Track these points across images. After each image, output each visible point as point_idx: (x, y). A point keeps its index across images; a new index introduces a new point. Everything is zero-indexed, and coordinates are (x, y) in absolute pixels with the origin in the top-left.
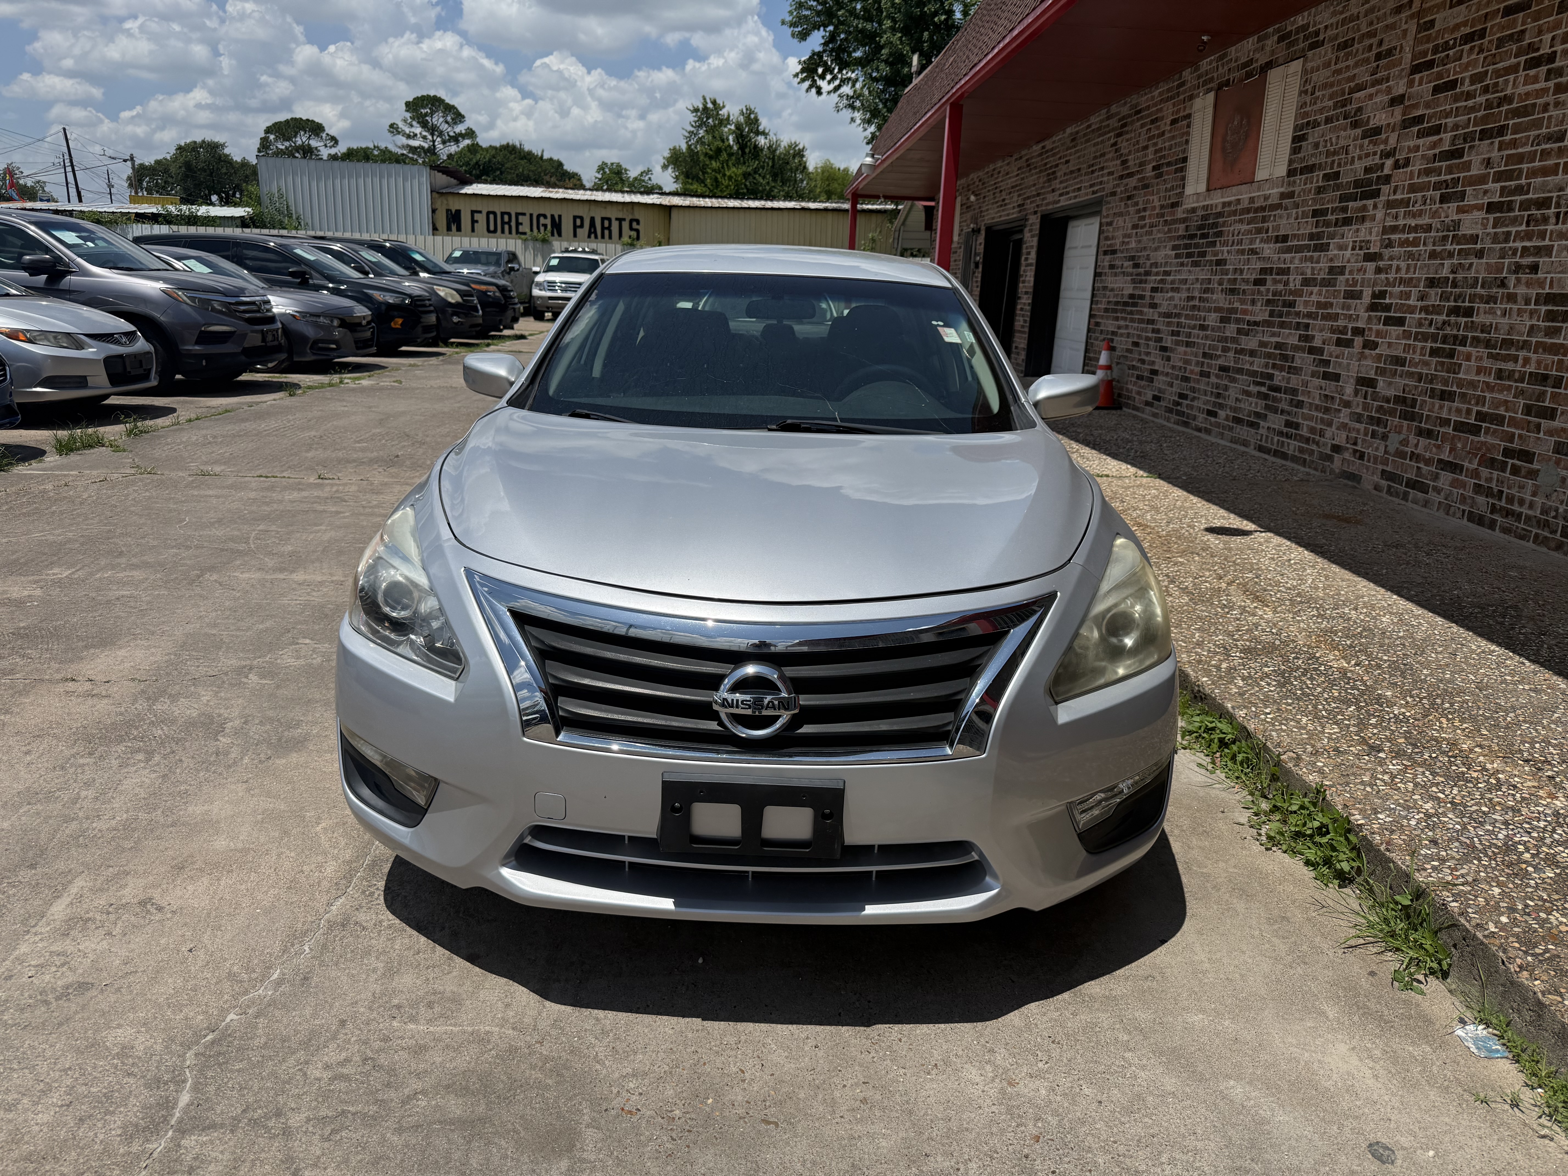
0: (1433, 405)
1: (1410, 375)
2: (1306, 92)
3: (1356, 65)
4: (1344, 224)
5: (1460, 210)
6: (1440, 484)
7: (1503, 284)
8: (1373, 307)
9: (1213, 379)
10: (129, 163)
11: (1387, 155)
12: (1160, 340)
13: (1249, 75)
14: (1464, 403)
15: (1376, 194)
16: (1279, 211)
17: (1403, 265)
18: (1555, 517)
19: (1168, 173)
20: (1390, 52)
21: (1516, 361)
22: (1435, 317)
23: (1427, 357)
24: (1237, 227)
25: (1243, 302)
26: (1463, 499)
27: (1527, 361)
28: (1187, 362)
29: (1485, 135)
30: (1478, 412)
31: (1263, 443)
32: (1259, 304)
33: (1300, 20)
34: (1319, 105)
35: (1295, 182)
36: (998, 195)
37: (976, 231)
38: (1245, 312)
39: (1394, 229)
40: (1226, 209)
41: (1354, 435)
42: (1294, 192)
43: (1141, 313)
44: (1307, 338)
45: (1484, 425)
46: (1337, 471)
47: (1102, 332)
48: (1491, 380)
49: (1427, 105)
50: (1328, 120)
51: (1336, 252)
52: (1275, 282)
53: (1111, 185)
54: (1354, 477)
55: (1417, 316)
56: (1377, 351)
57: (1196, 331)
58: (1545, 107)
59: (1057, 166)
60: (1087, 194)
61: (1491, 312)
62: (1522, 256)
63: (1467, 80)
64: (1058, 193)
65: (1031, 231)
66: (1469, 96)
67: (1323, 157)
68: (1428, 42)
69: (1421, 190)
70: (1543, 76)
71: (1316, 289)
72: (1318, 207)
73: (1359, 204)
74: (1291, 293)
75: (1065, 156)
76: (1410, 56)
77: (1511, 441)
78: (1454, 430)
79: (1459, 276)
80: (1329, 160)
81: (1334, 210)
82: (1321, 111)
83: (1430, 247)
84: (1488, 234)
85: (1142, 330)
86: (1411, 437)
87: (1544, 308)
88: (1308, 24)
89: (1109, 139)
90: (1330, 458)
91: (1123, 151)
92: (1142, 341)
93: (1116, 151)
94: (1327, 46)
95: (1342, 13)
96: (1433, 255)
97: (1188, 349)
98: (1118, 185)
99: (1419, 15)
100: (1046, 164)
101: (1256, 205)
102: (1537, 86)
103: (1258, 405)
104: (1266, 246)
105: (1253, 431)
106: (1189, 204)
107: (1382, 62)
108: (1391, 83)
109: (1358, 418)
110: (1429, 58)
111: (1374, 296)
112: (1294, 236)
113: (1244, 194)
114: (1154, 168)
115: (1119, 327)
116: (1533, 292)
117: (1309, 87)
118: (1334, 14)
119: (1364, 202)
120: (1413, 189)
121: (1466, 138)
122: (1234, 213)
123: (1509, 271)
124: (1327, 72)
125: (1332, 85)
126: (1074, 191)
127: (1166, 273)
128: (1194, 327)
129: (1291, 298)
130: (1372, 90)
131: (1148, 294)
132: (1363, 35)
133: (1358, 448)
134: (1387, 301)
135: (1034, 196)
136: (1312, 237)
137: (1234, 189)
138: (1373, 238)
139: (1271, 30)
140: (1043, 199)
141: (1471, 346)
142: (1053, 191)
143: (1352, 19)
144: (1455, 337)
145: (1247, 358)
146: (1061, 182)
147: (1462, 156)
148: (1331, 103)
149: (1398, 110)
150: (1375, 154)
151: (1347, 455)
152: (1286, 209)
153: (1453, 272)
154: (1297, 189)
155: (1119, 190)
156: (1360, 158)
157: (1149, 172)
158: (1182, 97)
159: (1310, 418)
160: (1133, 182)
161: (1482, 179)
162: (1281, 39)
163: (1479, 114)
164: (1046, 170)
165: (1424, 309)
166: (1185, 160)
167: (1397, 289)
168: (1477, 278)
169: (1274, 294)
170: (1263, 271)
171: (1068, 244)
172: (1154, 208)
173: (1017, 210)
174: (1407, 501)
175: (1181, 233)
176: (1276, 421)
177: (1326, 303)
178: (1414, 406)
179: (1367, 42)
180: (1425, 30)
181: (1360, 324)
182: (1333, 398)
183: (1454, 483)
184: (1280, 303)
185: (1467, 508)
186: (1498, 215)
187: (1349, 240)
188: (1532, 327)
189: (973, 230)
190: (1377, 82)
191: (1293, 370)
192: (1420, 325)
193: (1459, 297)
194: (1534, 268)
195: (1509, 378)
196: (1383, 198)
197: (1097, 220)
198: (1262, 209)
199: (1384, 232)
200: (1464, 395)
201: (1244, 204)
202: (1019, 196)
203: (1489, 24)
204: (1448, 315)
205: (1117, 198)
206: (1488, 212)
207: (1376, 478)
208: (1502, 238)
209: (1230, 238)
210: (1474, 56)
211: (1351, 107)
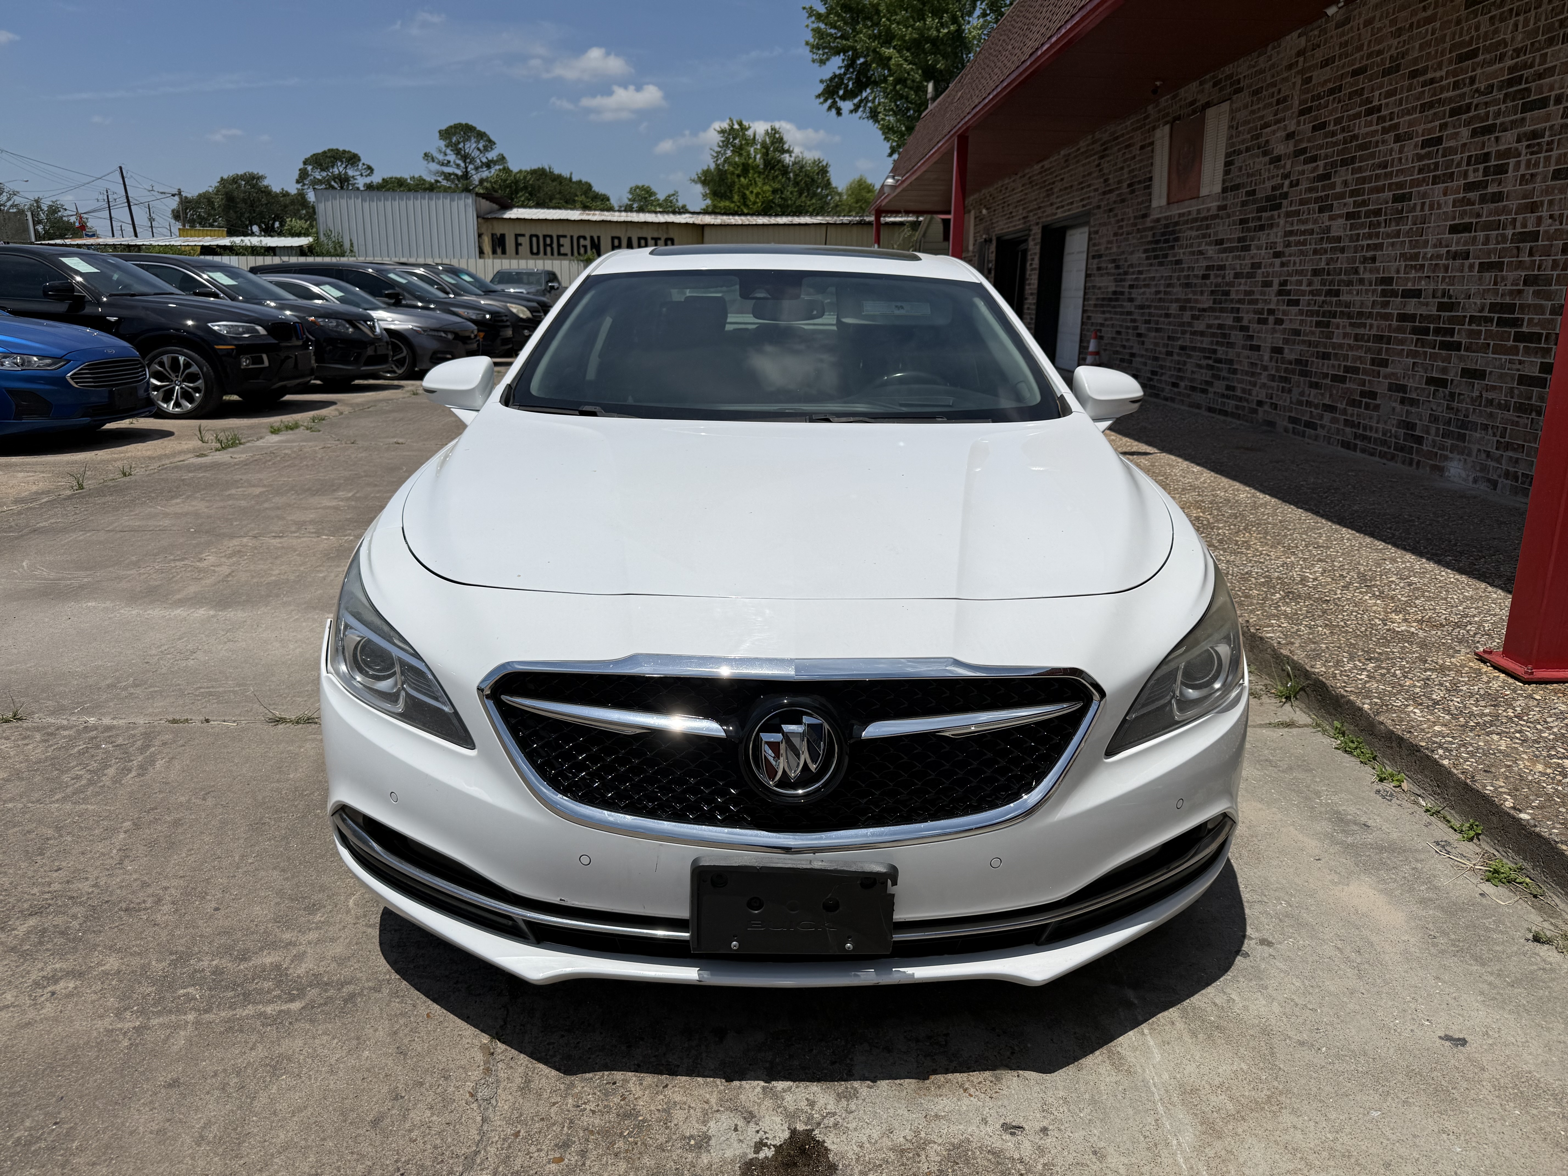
0: (1318, 363)
1: (1304, 342)
2: (1232, 127)
3: (1265, 108)
4: (1259, 230)
5: (1331, 218)
6: (1322, 422)
7: (1356, 271)
8: (1280, 293)
9: (1176, 357)
11: (1286, 176)
12: (1136, 328)
13: (1194, 112)
14: (1336, 360)
15: (1278, 207)
16: (1217, 221)
17: (1298, 260)
18: (1390, 437)
19: (1139, 190)
20: (1285, 99)
21: (1365, 327)
22: (1317, 298)
23: (1313, 329)
24: (1188, 234)
25: (1195, 293)
26: (1338, 431)
28: (1156, 344)
29: (1344, 163)
31: (1211, 405)
32: (1206, 294)
33: (1228, 70)
34: (1241, 138)
35: (1227, 197)
36: (1006, 209)
37: (988, 241)
38: (1196, 301)
39: (1291, 233)
40: (1181, 219)
41: (1271, 391)
42: (1226, 205)
43: (1122, 306)
44: (1238, 319)
45: (1348, 375)
46: (1260, 420)
47: (1092, 324)
48: (1351, 342)
49: (1309, 140)
50: (1248, 149)
51: (1255, 252)
52: (1216, 276)
53: (1097, 200)
54: (1271, 424)
55: (1307, 298)
56: (1283, 326)
57: (1162, 319)
59: (1054, 183)
60: (1078, 207)
61: (1350, 292)
62: (1367, 251)
63: (1332, 123)
64: (1055, 206)
65: (1034, 240)
66: (1333, 134)
67: (1245, 177)
68: (1308, 93)
69: (1307, 204)
71: (1243, 281)
72: (1242, 217)
73: (1269, 214)
74: (1227, 284)
75: (1060, 174)
76: (1297, 102)
77: (1364, 386)
78: (1331, 381)
80: (1249, 180)
81: (1253, 218)
82: (1243, 142)
83: (1313, 246)
84: (1347, 235)
85: (1123, 320)
86: (1306, 389)
87: (1380, 288)
88: (1233, 73)
89: (1094, 160)
90: (1255, 411)
91: (1105, 171)
92: (1123, 330)
93: (1100, 170)
94: (1246, 92)
95: (1254, 67)
96: (1315, 252)
97: (1157, 334)
98: (1102, 200)
99: (1302, 72)
100: (1045, 181)
101: (1202, 216)
103: (1206, 375)
105: (1204, 396)
106: (1155, 215)
107: (1281, 106)
108: (1286, 122)
109: (1272, 378)
110: (1309, 105)
111: (1280, 284)
112: (1228, 239)
113: (1192, 207)
114: (1129, 185)
115: (1106, 320)
116: (1374, 277)
117: (1234, 123)
118: (1250, 67)
119: (1271, 212)
120: (1302, 202)
121: (1333, 164)
122: (1187, 222)
123: (1360, 262)
125: (1248, 122)
126: (1068, 204)
127: (1140, 272)
128: (1161, 316)
129: (1227, 288)
130: (1275, 127)
131: (1127, 290)
132: (1266, 85)
133: (1273, 401)
134: (1288, 288)
135: (1036, 209)
136: (1240, 240)
137: (1187, 203)
138: (1278, 240)
139: (1207, 77)
140: (1044, 212)
141: (1339, 318)
142: (1052, 204)
143: (1262, 71)
144: (1330, 312)
145: (1199, 338)
146: (1058, 197)
147: (1330, 179)
148: (1249, 136)
149: (1291, 143)
150: (1278, 176)
151: (1266, 408)
152: (1222, 219)
153: (1327, 264)
154: (1229, 203)
155: (1102, 204)
156: (1268, 179)
157: (1125, 189)
158: (1147, 127)
159: (1241, 381)
160: (1113, 197)
161: (1341, 196)
162: (1215, 85)
163: (1340, 148)
164: (1045, 186)
165: (1312, 293)
166: (1151, 179)
167: (1294, 278)
168: (1342, 268)
169: (1216, 287)
170: (1208, 268)
171: (1067, 250)
172: (1129, 219)
173: (1022, 221)
174: (1305, 437)
175: (1150, 239)
176: (1219, 386)
177: (1250, 291)
178: (1307, 366)
179: (1271, 90)
180: (1307, 84)
181: (1272, 306)
182: (1256, 364)
183: (1334, 421)
184: (1220, 293)
186: (1352, 221)
187: (1263, 241)
188: (1374, 301)
189: (986, 240)
190: (1278, 121)
191: (1231, 345)
192: (1309, 304)
193: (1332, 282)
194: (1374, 259)
195: (1362, 340)
196: (1284, 210)
197: (1086, 229)
198: (1206, 218)
199: (1285, 236)
200: (1336, 354)
201: (1194, 215)
202: (1024, 209)
203: (1344, 82)
204: (1325, 296)
205: (1101, 210)
206: (1346, 220)
207: (1285, 423)
208: (1355, 238)
209: (1185, 242)
210: (1335, 105)
211: (1262, 140)
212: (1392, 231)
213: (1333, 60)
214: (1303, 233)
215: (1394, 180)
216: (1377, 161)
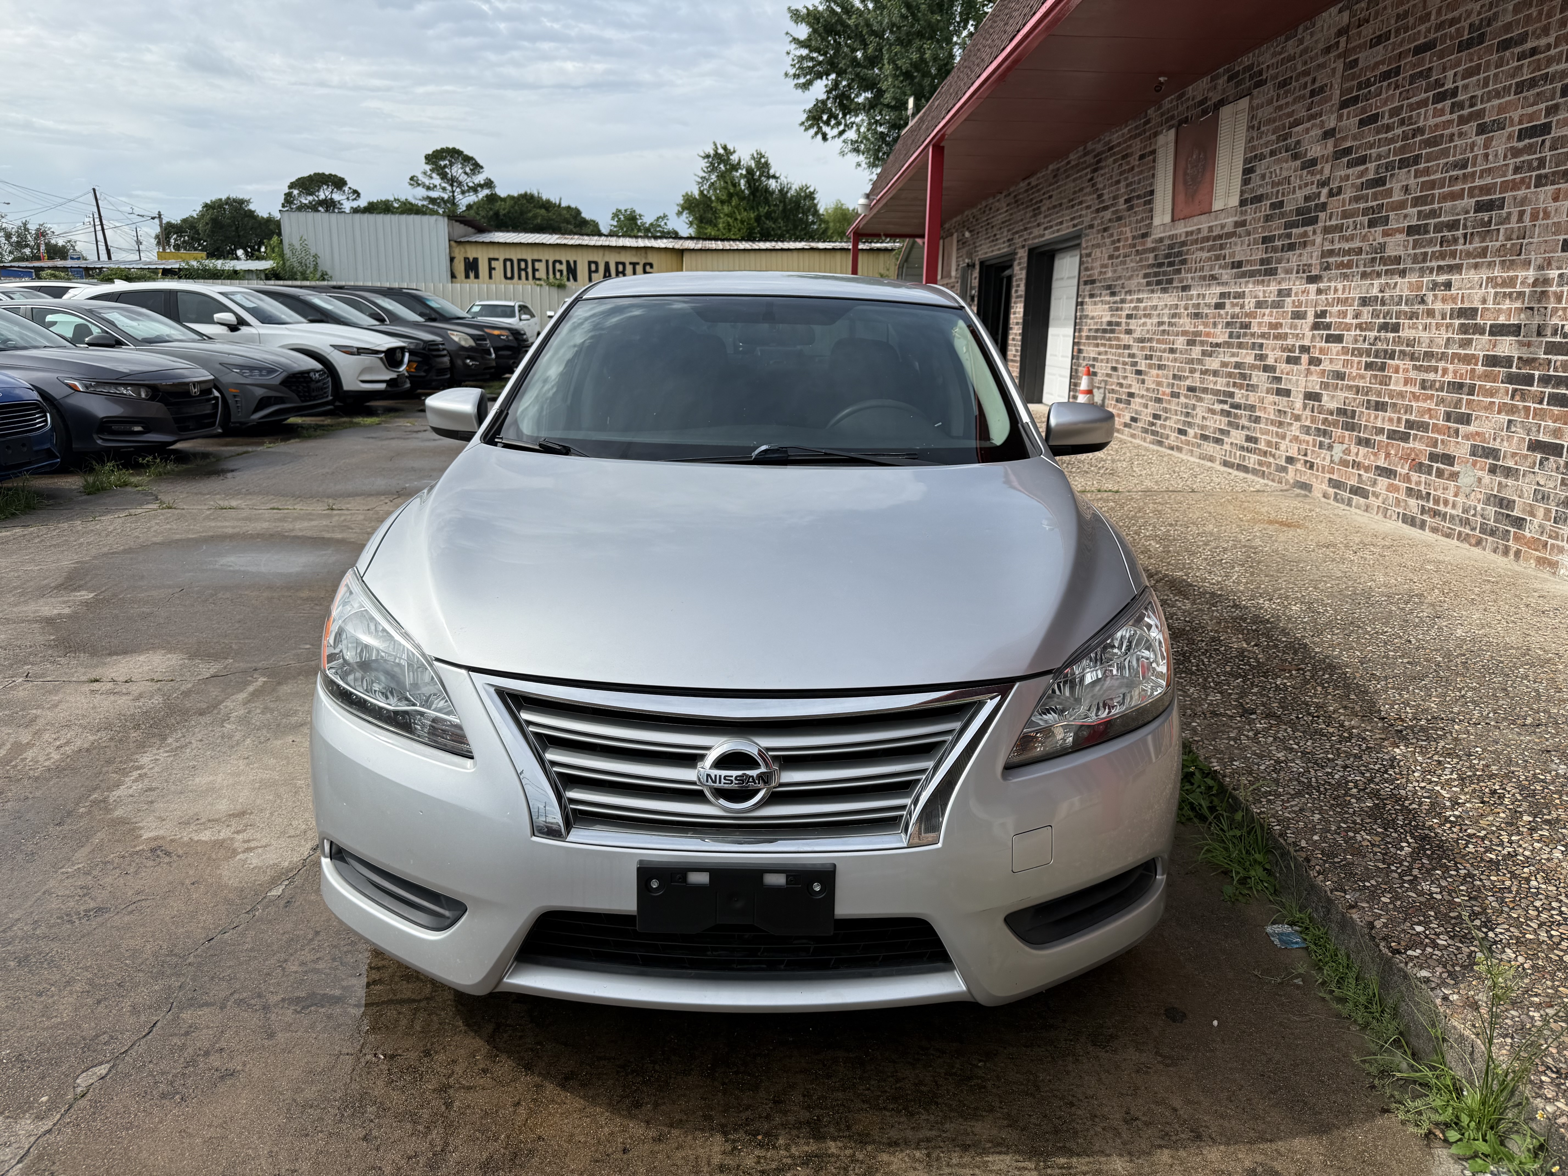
0: (1369, 414)
1: (1349, 388)
2: (1253, 128)
3: (1294, 102)
4: (1289, 250)
5: (1385, 234)
6: (1377, 489)
7: (1423, 301)
8: (1316, 326)
9: (1182, 399)
10: (157, 221)
11: (1323, 184)
12: (1135, 364)
13: (1204, 113)
14: (1394, 412)
15: (1314, 221)
16: (1234, 239)
17: (1340, 286)
18: (1474, 516)
19: (1138, 206)
20: (1322, 90)
21: (1436, 372)
22: (1368, 333)
23: (1362, 371)
24: (1199, 255)
25: (1206, 325)
26: (1398, 502)
27: (1445, 371)
28: (1159, 384)
29: (1404, 164)
30: (1407, 421)
31: (1227, 458)
32: (1220, 326)
33: (1246, 61)
34: (1264, 140)
35: (1246, 211)
36: (989, 231)
37: (971, 266)
38: (1208, 335)
39: (1331, 253)
40: (1189, 238)
41: (1304, 447)
42: (1245, 221)
43: (1118, 339)
44: (1262, 357)
45: (1412, 432)
46: (1292, 481)
47: (1084, 358)
48: (1416, 390)
49: (1355, 138)
50: (1272, 153)
52: (1233, 305)
53: (1089, 218)
54: (1306, 487)
55: (1353, 333)
56: (1321, 367)
57: (1166, 355)
58: (1451, 138)
59: (1041, 201)
60: (1068, 227)
61: (1414, 327)
62: (1437, 275)
63: (1387, 114)
64: (1043, 227)
65: (1019, 264)
66: (1388, 128)
67: (1269, 187)
68: (1353, 80)
69: (1352, 216)
70: (1448, 110)
71: (1268, 311)
72: (1266, 234)
73: (1301, 230)
74: (1247, 315)
75: (1049, 191)
76: (1338, 92)
77: (1435, 446)
78: (1388, 438)
79: (1387, 295)
80: (1275, 190)
81: (1280, 237)
82: (1266, 144)
83: (1362, 269)
84: (1409, 255)
85: (1120, 355)
86: (1352, 446)
87: (1457, 322)
88: (1253, 65)
89: (1087, 174)
90: (1285, 470)
91: (1099, 185)
92: (1120, 366)
93: (1093, 185)
94: (1269, 84)
95: (1280, 54)
96: (1364, 275)
97: (1160, 372)
98: (1095, 218)
99: (1344, 55)
100: (1032, 200)
101: (1215, 234)
102: (1443, 118)
103: (1221, 422)
104: (1224, 272)
105: (1218, 447)
106: (1157, 234)
107: (1315, 99)
108: (1324, 118)
109: (1307, 430)
110: (1354, 94)
111: (1317, 316)
112: (1248, 261)
113: (1204, 224)
114: (1126, 202)
115: (1099, 354)
116: (1448, 308)
117: (1255, 123)
118: (1274, 55)
119: (1305, 228)
120: (1345, 215)
121: (1389, 167)
122: (1196, 241)
123: (1428, 289)
124: (1270, 109)
128: (1164, 351)
129: (1247, 320)
130: (1308, 125)
131: (1124, 320)
132: (1299, 74)
133: (1309, 459)
134: (1328, 320)
135: (1022, 231)
136: (1262, 262)
137: (1195, 219)
138: (1314, 262)
139: (1222, 70)
140: (1030, 233)
141: (1399, 359)
142: (1039, 225)
143: (1289, 59)
144: (1386, 351)
145: (1211, 378)
146: (1045, 217)
147: (1384, 184)
148: (1274, 137)
149: (1330, 142)
150: (1312, 183)
151: (1299, 466)
152: (1240, 237)
153: (1381, 291)
154: (1249, 218)
155: (1096, 223)
156: (1300, 188)
157: (1121, 205)
158: (1148, 134)
159: (1267, 432)
160: (1108, 214)
161: (1402, 205)
162: (1230, 78)
163: (1398, 145)
164: (1032, 205)
165: (1359, 326)
166: (1152, 193)
167: (1335, 309)
168: (1401, 296)
169: (1232, 318)
170: (1222, 295)
171: (1056, 275)
172: (1127, 239)
173: (1007, 244)
174: (1351, 506)
175: (1151, 261)
176: (1237, 437)
177: (1277, 324)
178: (1353, 417)
179: (1302, 81)
180: (1352, 68)
181: (1306, 343)
182: (1285, 412)
183: (1390, 488)
184: (1238, 325)
185: (1401, 511)
186: (1417, 237)
187: (1293, 264)
188: (1448, 339)
189: (968, 265)
190: (1312, 117)
191: (1251, 388)
192: (1356, 341)
193: (1387, 314)
194: (1448, 285)
195: (1431, 388)
196: (1321, 224)
197: (1077, 252)
198: (1220, 237)
199: (1323, 256)
200: (1395, 405)
201: (1205, 233)
202: (1009, 231)
203: (1403, 63)
204: (1379, 331)
205: (1095, 230)
206: (1408, 235)
207: (1325, 486)
208: (1420, 258)
209: (1194, 265)
210: (1391, 92)
211: (1291, 141)
212: (1475, 249)
213: (1387, 36)
214: (1348, 252)
215: (1478, 183)
216: (1451, 159)
